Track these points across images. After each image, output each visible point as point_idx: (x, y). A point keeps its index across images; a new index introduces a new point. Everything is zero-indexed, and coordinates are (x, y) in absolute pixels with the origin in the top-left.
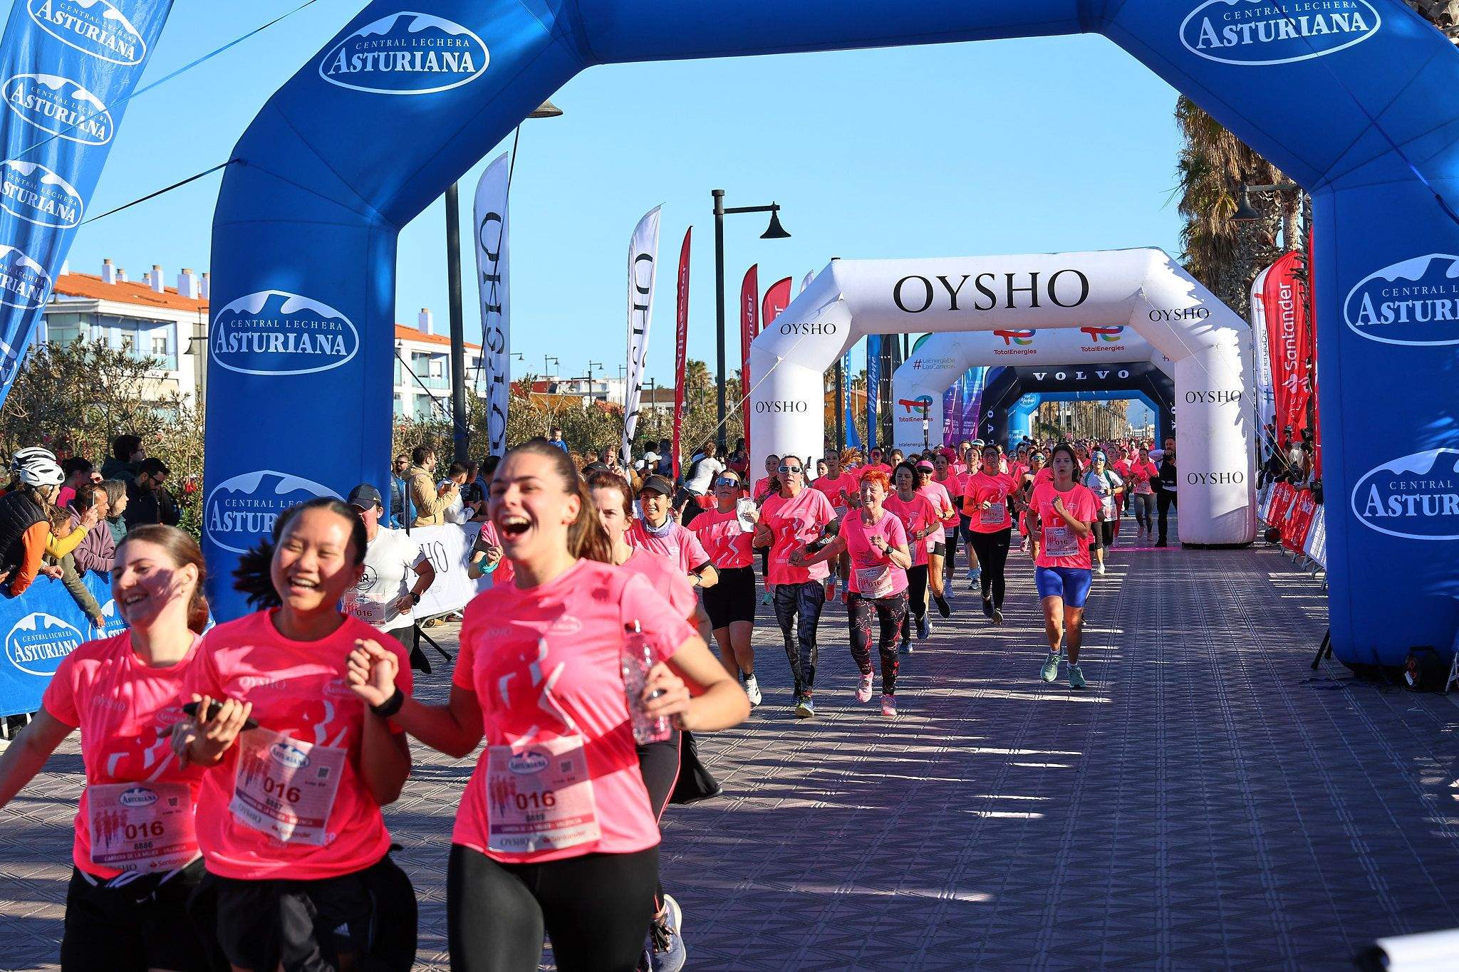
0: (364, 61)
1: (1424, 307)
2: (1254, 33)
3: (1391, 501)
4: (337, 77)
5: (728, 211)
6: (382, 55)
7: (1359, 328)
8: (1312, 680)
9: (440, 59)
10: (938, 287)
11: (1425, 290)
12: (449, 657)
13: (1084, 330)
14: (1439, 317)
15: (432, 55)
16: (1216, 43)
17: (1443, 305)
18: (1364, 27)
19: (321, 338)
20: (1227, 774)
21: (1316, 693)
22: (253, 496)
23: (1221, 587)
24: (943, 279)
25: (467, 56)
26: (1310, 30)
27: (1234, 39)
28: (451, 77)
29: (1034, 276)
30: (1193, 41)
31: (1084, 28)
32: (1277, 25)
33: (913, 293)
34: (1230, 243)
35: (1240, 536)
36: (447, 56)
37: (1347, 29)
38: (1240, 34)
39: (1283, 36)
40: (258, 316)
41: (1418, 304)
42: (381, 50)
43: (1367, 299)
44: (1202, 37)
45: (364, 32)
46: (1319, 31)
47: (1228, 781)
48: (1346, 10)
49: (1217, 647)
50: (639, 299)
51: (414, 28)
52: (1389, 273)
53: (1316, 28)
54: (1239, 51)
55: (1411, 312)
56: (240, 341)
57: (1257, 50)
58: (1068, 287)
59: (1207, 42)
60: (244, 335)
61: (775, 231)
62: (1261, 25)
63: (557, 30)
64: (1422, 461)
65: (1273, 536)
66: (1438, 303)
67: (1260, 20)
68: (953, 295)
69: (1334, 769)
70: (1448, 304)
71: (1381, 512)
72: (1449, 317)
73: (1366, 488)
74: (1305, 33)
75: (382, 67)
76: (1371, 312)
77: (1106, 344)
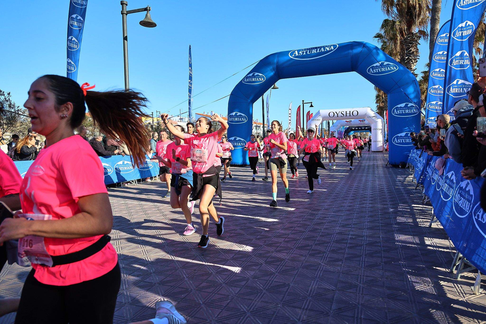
0: (248, 80)
1: (404, 111)
2: (378, 70)
4: (245, 82)
5: (304, 103)
7: (394, 114)
8: (385, 167)
10: (335, 114)
11: (404, 108)
12: (260, 163)
13: (359, 121)
15: (258, 78)
16: (372, 72)
18: (396, 69)
19: (242, 118)
22: (233, 140)
24: (336, 112)
25: (262, 78)
28: (260, 81)
29: (350, 111)
30: (369, 72)
31: (353, 71)
33: (332, 114)
34: (383, 108)
36: (260, 78)
37: (393, 69)
38: (376, 71)
39: (383, 71)
40: (234, 116)
41: (403, 110)
42: (251, 78)
43: (395, 110)
45: (248, 76)
46: (388, 70)
47: (368, 178)
48: (393, 66)
49: (373, 163)
50: (290, 115)
51: (255, 75)
52: (399, 106)
54: (376, 73)
55: (402, 112)
56: (232, 119)
57: (379, 73)
58: (355, 113)
59: (371, 72)
61: (312, 106)
62: (379, 69)
63: (275, 74)
64: (403, 134)
65: (386, 150)
66: (406, 110)
68: (338, 115)
69: (385, 177)
70: (408, 110)
71: (397, 142)
72: (408, 112)
73: (394, 139)
74: (386, 70)
75: (251, 81)
76: (396, 112)
77: (362, 123)
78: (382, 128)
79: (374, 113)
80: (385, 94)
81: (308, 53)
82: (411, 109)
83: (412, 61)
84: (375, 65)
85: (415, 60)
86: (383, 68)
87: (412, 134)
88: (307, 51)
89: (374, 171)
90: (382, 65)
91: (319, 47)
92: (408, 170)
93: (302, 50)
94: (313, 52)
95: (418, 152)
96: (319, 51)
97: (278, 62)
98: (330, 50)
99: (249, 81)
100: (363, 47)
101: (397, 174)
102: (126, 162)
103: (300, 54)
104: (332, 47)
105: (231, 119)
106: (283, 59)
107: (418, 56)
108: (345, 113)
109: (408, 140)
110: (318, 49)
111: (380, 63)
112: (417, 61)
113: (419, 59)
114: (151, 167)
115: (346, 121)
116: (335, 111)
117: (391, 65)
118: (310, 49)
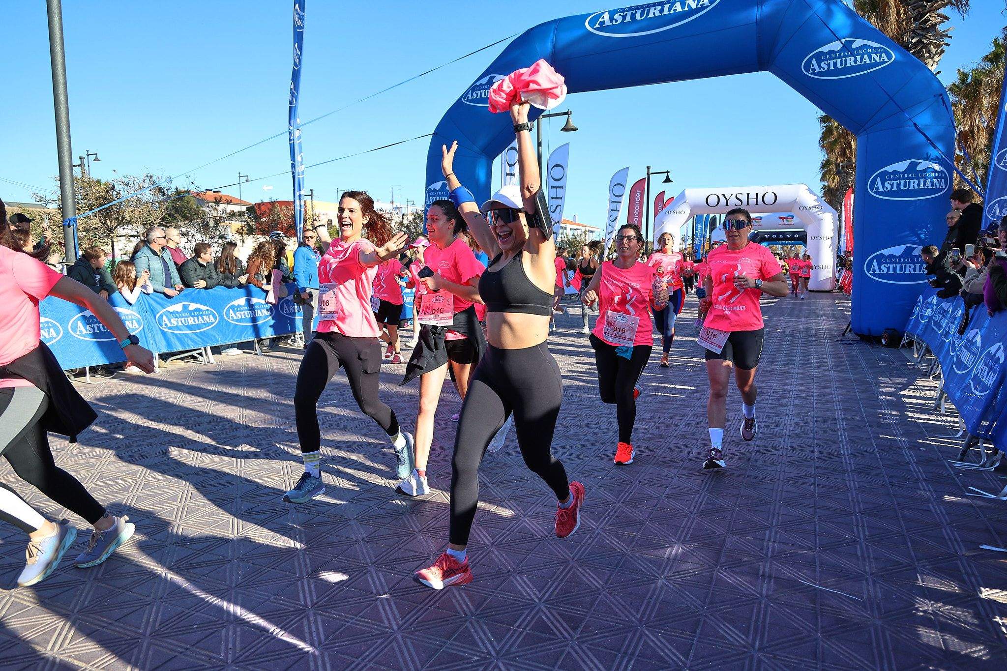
0: (477, 94)
1: (905, 183)
2: (835, 64)
3: (882, 267)
4: (468, 101)
5: (652, 174)
6: (483, 92)
7: (874, 193)
8: (841, 340)
10: (722, 198)
11: (906, 176)
13: (780, 218)
14: (912, 187)
16: (818, 70)
17: (914, 182)
18: (886, 60)
20: (787, 381)
21: (841, 346)
23: (815, 305)
24: (724, 195)
26: (861, 61)
27: (826, 67)
29: (757, 194)
30: (808, 71)
31: (761, 69)
32: (846, 60)
33: (713, 200)
34: (837, 189)
35: (828, 287)
37: (878, 61)
38: (829, 65)
39: (848, 65)
40: (439, 190)
41: (902, 182)
42: (482, 90)
43: (879, 180)
44: (811, 67)
45: (478, 83)
46: (865, 62)
48: (878, 53)
49: (805, 326)
52: (890, 168)
53: (864, 60)
54: (828, 73)
55: (899, 185)
56: (433, 200)
58: (769, 198)
59: (814, 69)
60: (434, 198)
61: (668, 180)
62: (839, 60)
64: (898, 250)
66: (912, 181)
67: (838, 58)
68: (727, 201)
69: (839, 381)
70: (917, 182)
71: (877, 271)
72: (916, 187)
73: (871, 261)
74: (858, 63)
75: (483, 96)
76: (880, 186)
77: (787, 223)
78: (832, 235)
79: (816, 198)
80: (844, 153)
81: (638, 17)
82: (926, 179)
83: (929, 52)
84: (825, 49)
85: (937, 46)
86: (848, 59)
87: (927, 251)
88: (634, 12)
89: (807, 354)
90: (847, 47)
92: (905, 353)
93: (623, 10)
94: (651, 15)
95: (945, 305)
96: (669, 10)
97: (555, 44)
98: (699, 6)
99: (479, 97)
101: (878, 371)
103: (616, 21)
105: (431, 200)
106: (568, 36)
107: (947, 35)
108: (744, 200)
109: (912, 266)
110: (667, 7)
111: (843, 41)
112: (943, 51)
113: (948, 45)
116: (720, 191)
117: (873, 48)
118: (642, 7)
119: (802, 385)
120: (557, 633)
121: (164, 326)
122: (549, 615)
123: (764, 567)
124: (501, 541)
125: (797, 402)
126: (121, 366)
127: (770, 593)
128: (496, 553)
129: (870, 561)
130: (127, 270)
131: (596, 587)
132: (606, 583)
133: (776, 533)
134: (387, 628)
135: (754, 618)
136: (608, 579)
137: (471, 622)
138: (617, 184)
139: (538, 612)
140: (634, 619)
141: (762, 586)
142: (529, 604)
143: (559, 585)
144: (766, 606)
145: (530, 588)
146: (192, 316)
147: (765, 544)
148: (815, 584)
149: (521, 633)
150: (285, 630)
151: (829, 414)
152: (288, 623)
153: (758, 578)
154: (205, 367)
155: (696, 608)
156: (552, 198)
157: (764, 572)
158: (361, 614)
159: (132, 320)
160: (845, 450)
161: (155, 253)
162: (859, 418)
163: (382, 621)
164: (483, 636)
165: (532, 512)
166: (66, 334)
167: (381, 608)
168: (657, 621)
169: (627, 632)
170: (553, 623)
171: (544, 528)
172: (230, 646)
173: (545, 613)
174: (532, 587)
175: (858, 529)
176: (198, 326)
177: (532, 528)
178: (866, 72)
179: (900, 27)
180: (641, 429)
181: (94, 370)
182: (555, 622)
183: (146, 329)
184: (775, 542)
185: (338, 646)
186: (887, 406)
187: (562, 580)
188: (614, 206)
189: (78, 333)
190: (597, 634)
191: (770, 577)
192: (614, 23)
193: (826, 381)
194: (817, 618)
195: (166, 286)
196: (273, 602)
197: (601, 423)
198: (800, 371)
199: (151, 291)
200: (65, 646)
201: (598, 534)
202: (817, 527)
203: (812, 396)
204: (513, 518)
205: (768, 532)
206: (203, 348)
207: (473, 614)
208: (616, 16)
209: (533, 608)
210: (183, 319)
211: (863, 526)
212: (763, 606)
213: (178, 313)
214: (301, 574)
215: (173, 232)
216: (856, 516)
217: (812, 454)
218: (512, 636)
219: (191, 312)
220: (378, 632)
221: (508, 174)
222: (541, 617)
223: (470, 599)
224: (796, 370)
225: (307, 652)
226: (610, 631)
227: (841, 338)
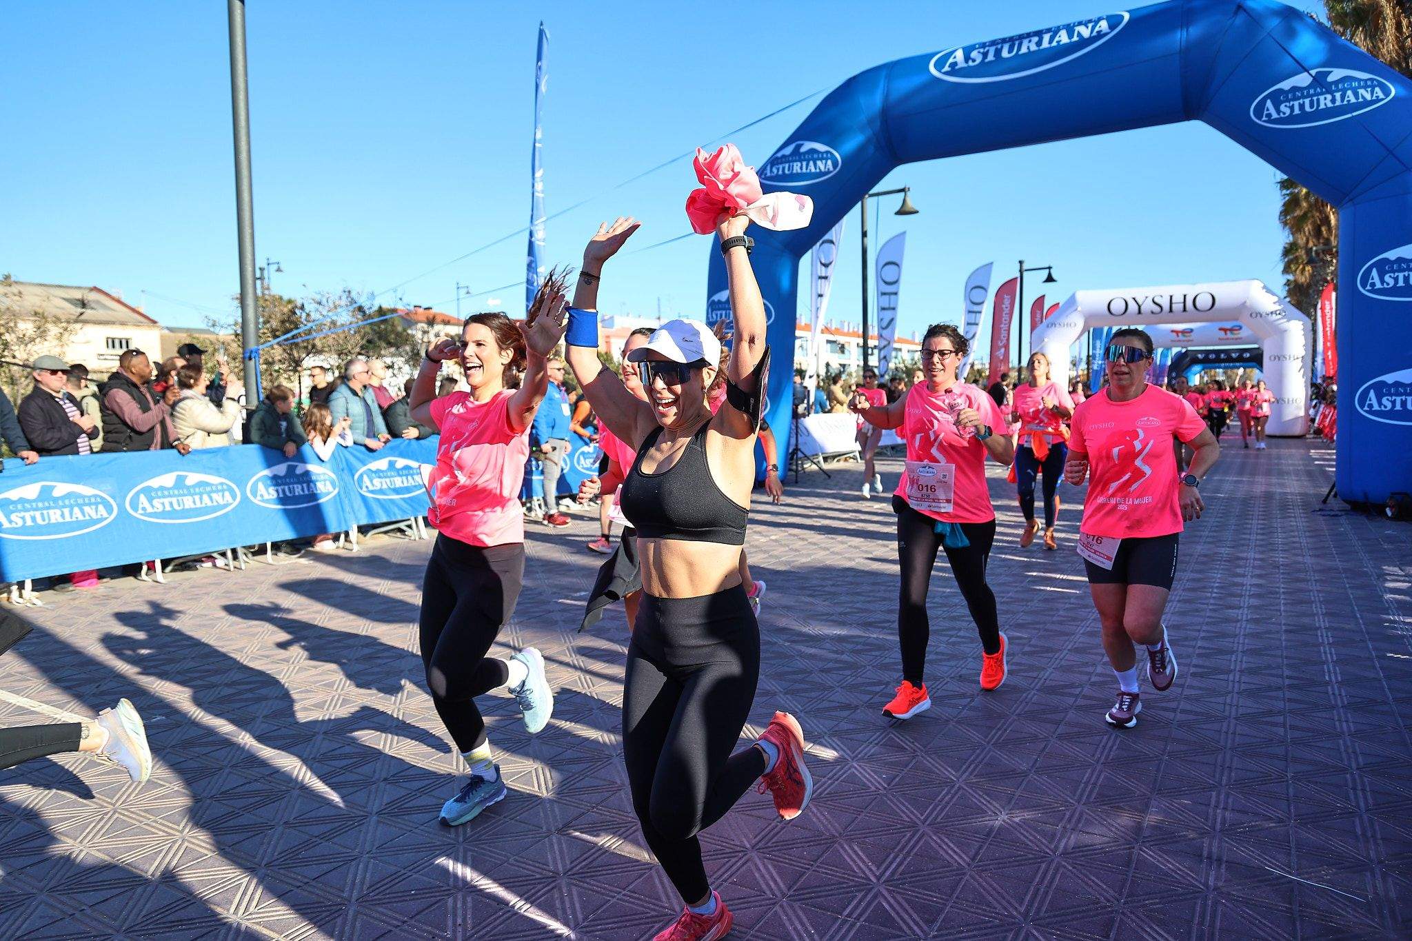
0: (778, 169)
2: (1302, 106)
3: (1384, 400)
5: (1026, 271)
6: (787, 165)
7: (1368, 291)
8: (1320, 510)
9: (815, 165)
10: (1131, 303)
13: (1220, 329)
15: (811, 163)
16: (1275, 115)
18: (1381, 96)
20: (1239, 571)
21: (1321, 518)
23: (1279, 457)
24: (1134, 299)
26: (1342, 100)
27: (1288, 112)
28: (822, 174)
29: (1185, 296)
30: (1260, 118)
31: (1188, 119)
32: (1318, 100)
33: (1118, 306)
34: (1309, 286)
35: (1298, 430)
36: (819, 163)
37: (1368, 97)
38: (1292, 108)
39: (1322, 106)
40: (725, 302)
42: (785, 162)
44: (1265, 112)
45: (779, 155)
46: (1349, 101)
47: (1237, 575)
48: (1369, 87)
49: (1263, 489)
51: (803, 150)
53: (1346, 99)
54: (1292, 119)
56: (717, 316)
57: (1304, 117)
58: (1204, 302)
59: (1269, 115)
60: (719, 312)
61: (1050, 279)
62: (1307, 101)
63: (876, 145)
65: (1318, 432)
67: (1306, 97)
68: (1139, 307)
69: (1320, 571)
71: (1376, 407)
73: (1366, 392)
74: (1338, 103)
75: (786, 172)
76: (1377, 280)
77: (1232, 336)
78: (1303, 353)
79: (1276, 299)
80: (1317, 233)
81: (1005, 54)
84: (1286, 85)
86: (1322, 98)
88: (999, 46)
89: (1268, 531)
90: (1319, 80)
91: (1048, 30)
93: (983, 45)
94: (1024, 50)
96: (1050, 42)
97: (887, 96)
98: (1094, 33)
100: (1236, 13)
101: (1381, 557)
102: (193, 478)
103: (974, 61)
104: (1104, 25)
110: (1046, 37)
111: (1313, 72)
114: (328, 494)
115: (1172, 331)
116: (1128, 294)
117: (1359, 80)
118: (1011, 41)
119: (1260, 576)
120: (905, 927)
121: (364, 489)
122: (892, 901)
123: (1210, 845)
124: (821, 793)
125: (1254, 602)
126: (310, 542)
127: (1220, 884)
128: (814, 810)
129: (1376, 844)
130: (321, 415)
131: (959, 864)
132: (973, 859)
133: (1228, 795)
134: (665, 908)
135: (1196, 920)
136: (977, 853)
137: (781, 906)
138: (975, 287)
139: (875, 897)
140: (1015, 913)
141: (1208, 875)
142: (863, 885)
143: (905, 859)
144: (1216, 903)
145: (864, 862)
146: (399, 475)
147: (1211, 811)
148: (1290, 874)
149: (853, 925)
150: (532, 903)
151: (1306, 620)
152: (533, 895)
153: (1201, 861)
154: (414, 543)
155: (1108, 901)
156: (883, 309)
157: (1210, 853)
158: (631, 887)
159: (325, 480)
160: (1332, 674)
161: (355, 393)
162: (1352, 626)
163: (659, 899)
164: (799, 927)
165: (862, 754)
166: (245, 498)
167: (657, 881)
168: (1049, 917)
169: (1006, 931)
170: (898, 913)
171: (881, 777)
172: (459, 921)
173: (886, 898)
174: (867, 860)
175: (1356, 794)
176: (408, 490)
177: (865, 777)
178: (1349, 115)
179: (1402, 48)
180: (1020, 638)
181: (276, 547)
182: (900, 911)
183: (342, 493)
184: (1225, 809)
185: (601, 930)
186: (1397, 609)
187: (909, 853)
188: (972, 318)
189: (259, 498)
190: (962, 932)
191: (1219, 860)
192: (971, 63)
193: (1299, 571)
194: (1294, 924)
195: (368, 436)
196: (513, 865)
197: (960, 630)
198: (1257, 556)
199: (349, 442)
200: (252, 909)
201: (960, 788)
202: (1291, 790)
203: (1277, 593)
204: (837, 761)
205: (1214, 793)
206: (413, 519)
207: (784, 895)
208: (974, 54)
209: (870, 890)
210: (388, 480)
211: (1363, 790)
212: (1210, 902)
213: (382, 471)
214: (549, 830)
215: (377, 365)
216: (1352, 774)
217: (1280, 681)
218: (839, 929)
219: (398, 470)
220: (653, 913)
221: (821, 278)
222: (880, 903)
223: (779, 873)
224: (1251, 555)
225: (560, 936)
226: (981, 929)
227: (1322, 506)
